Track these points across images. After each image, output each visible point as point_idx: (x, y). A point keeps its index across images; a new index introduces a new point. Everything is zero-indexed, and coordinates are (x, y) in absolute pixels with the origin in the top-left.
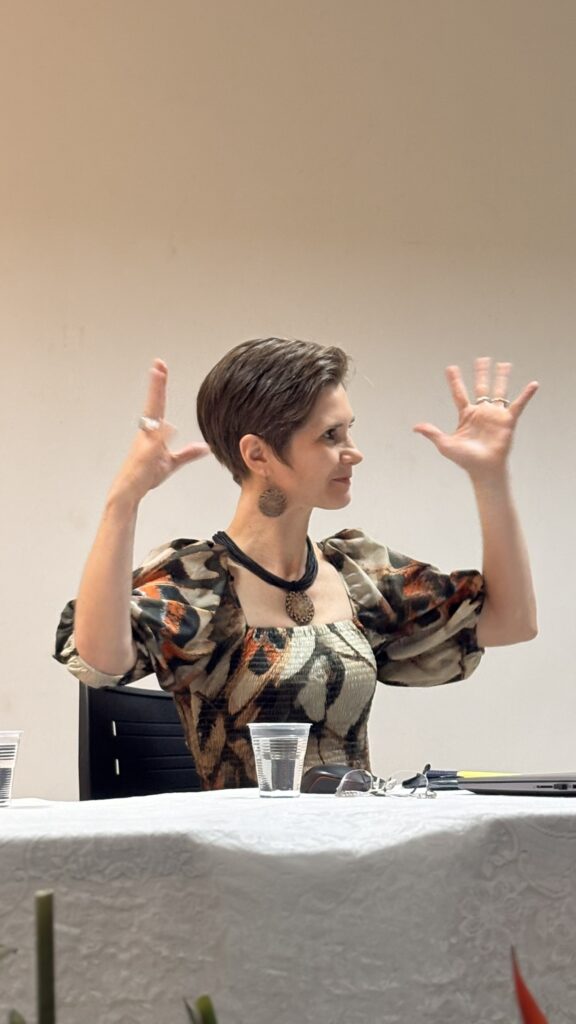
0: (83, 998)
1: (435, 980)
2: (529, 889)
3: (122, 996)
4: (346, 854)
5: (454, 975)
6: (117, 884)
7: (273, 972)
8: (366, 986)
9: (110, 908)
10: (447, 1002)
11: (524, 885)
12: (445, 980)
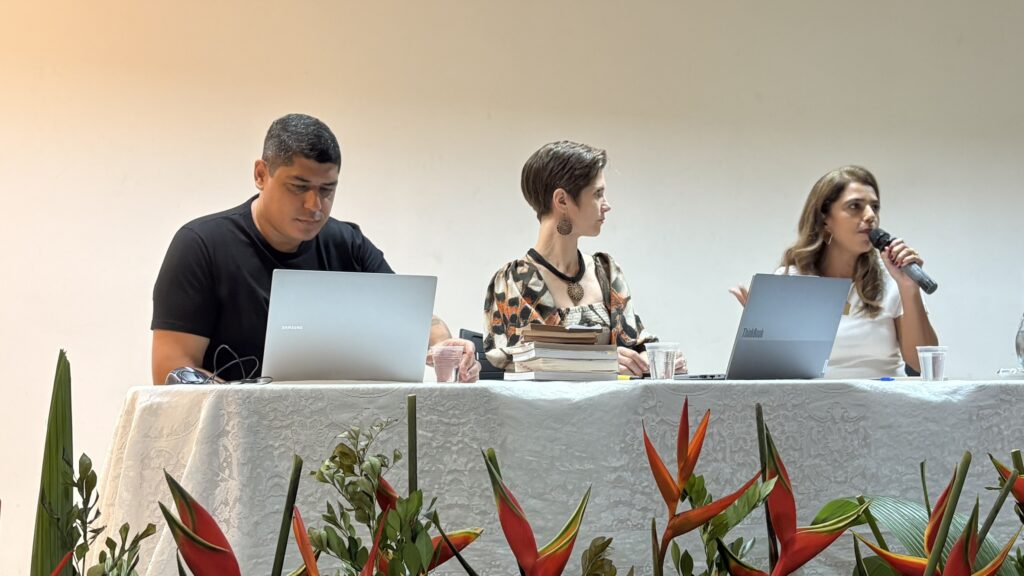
0: (433, 469)
1: (613, 465)
2: (662, 420)
3: (453, 468)
4: (569, 400)
5: (622, 463)
6: (451, 412)
7: (531, 458)
8: (577, 467)
9: (447, 424)
10: (620, 476)
11: (659, 419)
12: (618, 464)
